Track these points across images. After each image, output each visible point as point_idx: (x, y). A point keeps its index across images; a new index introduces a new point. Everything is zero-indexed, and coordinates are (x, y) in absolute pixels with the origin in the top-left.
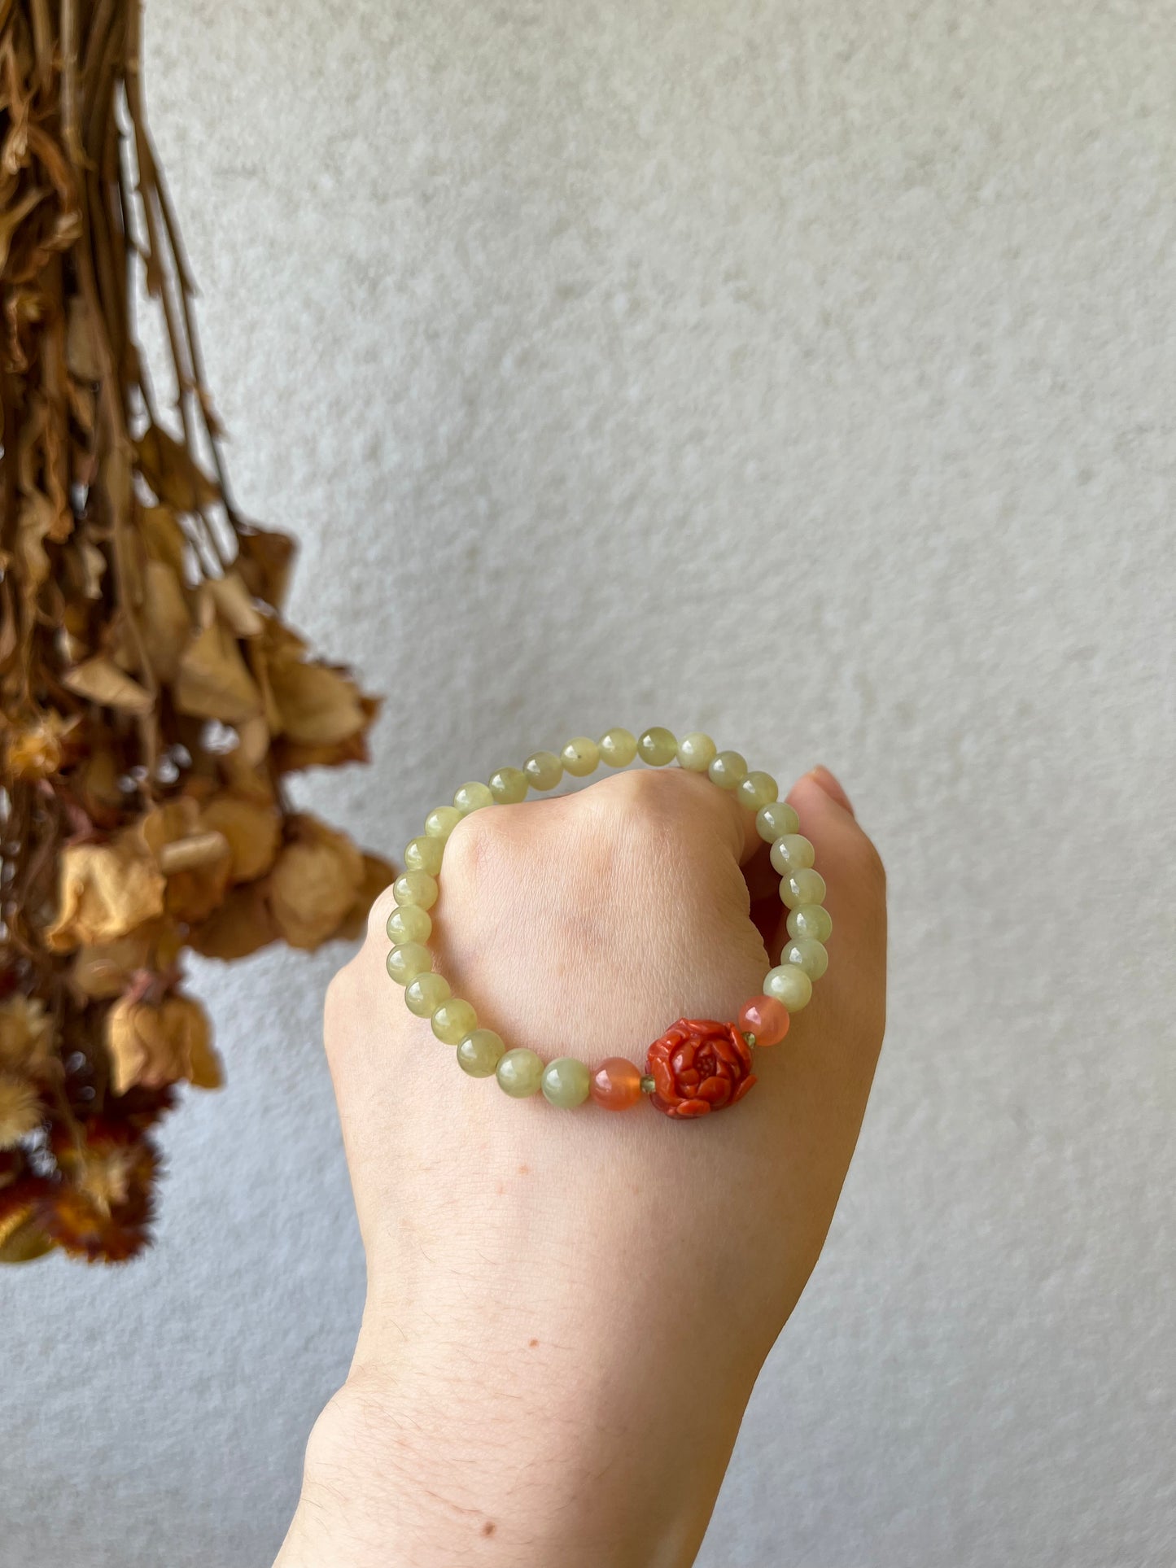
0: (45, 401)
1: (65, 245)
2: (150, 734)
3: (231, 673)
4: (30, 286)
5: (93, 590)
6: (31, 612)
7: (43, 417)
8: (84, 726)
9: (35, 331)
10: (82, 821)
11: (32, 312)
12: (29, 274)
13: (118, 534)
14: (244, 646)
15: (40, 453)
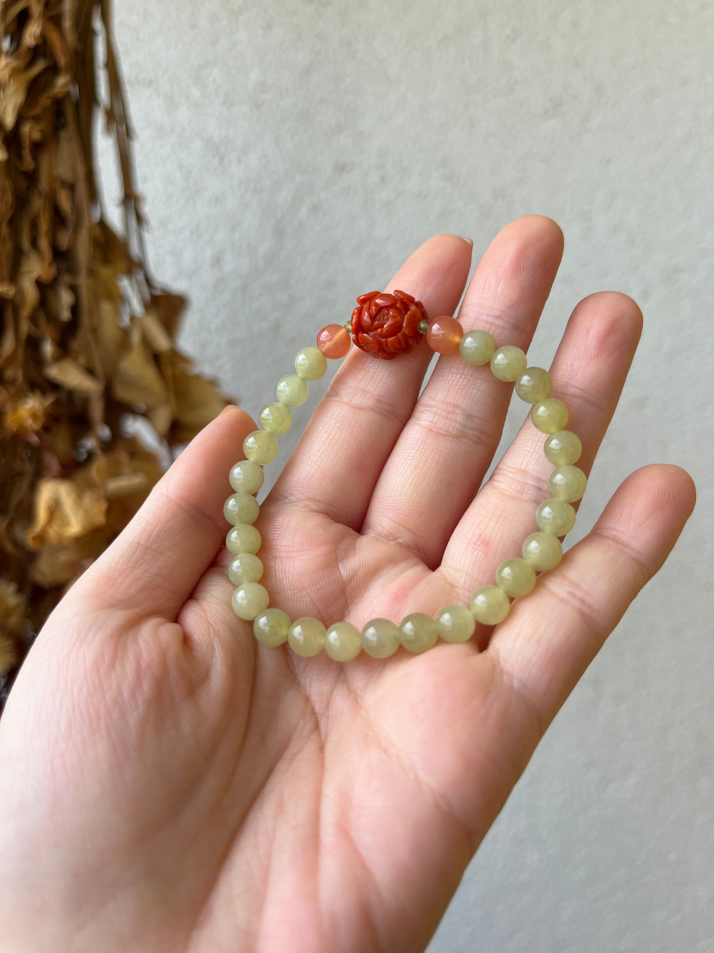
0: (40, 194)
1: (61, 95)
2: (97, 411)
3: (148, 374)
4: (36, 119)
5: (65, 315)
6: (25, 327)
7: (38, 204)
8: (56, 403)
9: (37, 147)
10: (53, 463)
11: (37, 135)
12: (37, 111)
13: (83, 281)
14: (156, 358)
15: (34, 226)
